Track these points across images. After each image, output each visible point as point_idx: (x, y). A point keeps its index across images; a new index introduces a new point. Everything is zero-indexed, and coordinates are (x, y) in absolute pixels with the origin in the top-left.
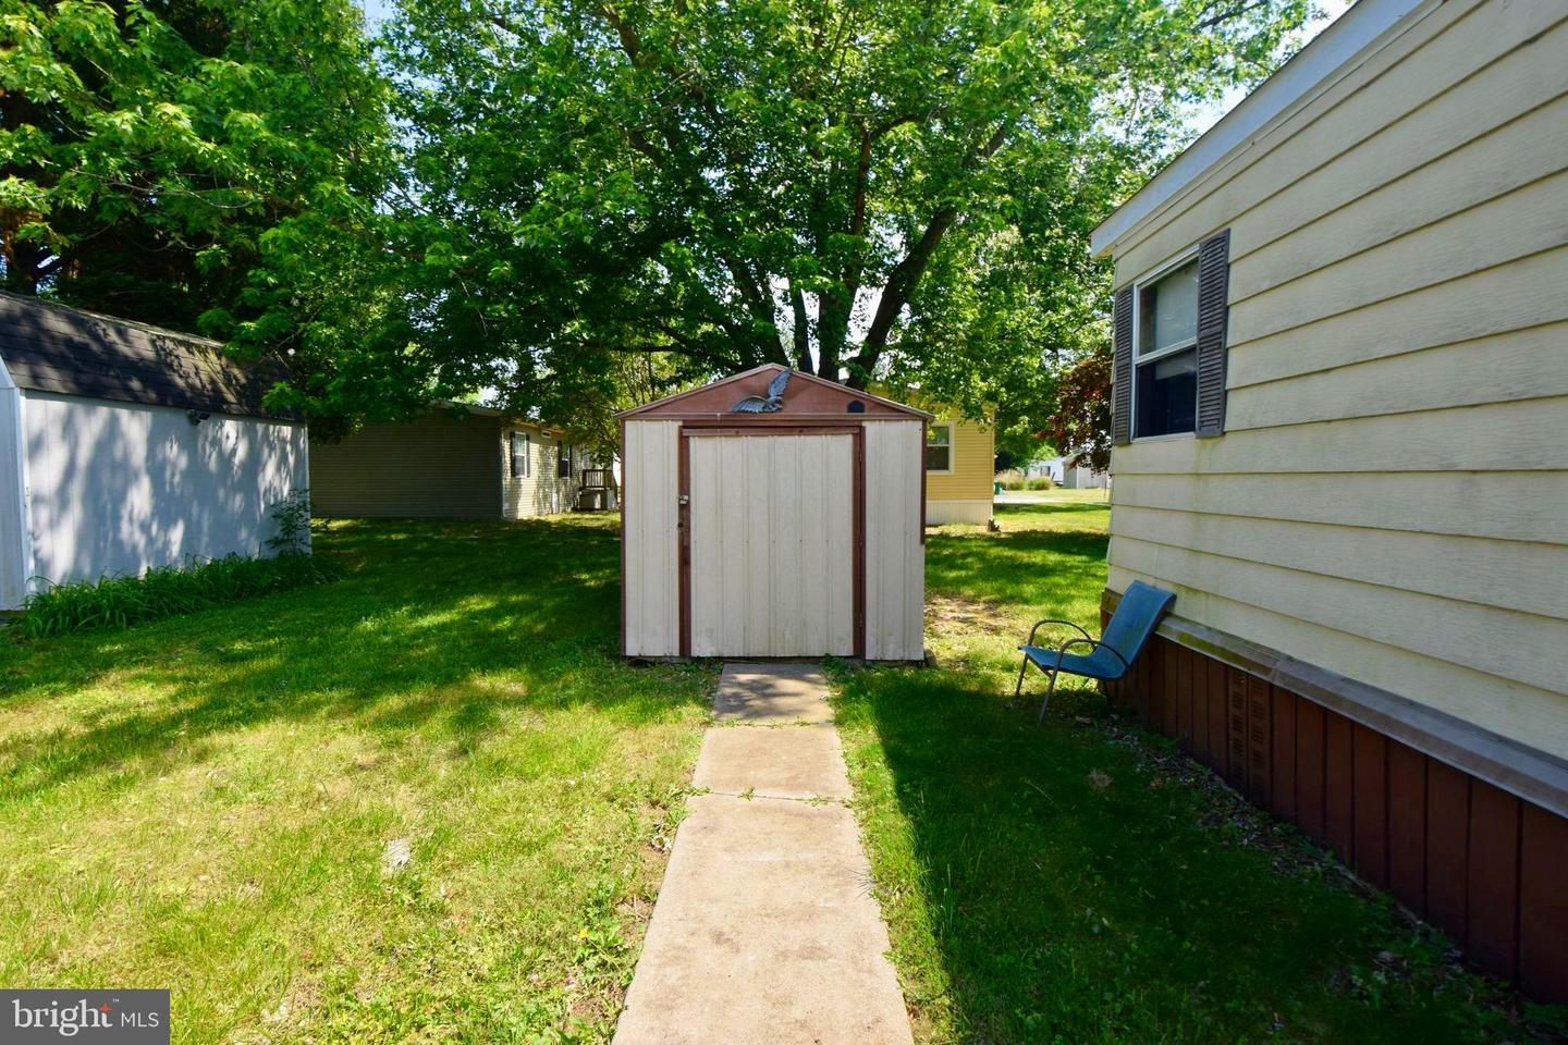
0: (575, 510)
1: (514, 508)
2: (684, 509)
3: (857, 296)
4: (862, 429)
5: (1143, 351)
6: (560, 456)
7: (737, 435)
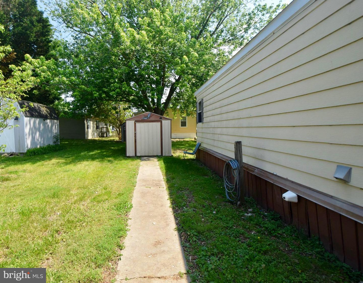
0: (100, 137)
1: (88, 136)
2: (135, 134)
3: (165, 90)
4: (162, 121)
5: (199, 111)
6: (97, 124)
7: (143, 122)
